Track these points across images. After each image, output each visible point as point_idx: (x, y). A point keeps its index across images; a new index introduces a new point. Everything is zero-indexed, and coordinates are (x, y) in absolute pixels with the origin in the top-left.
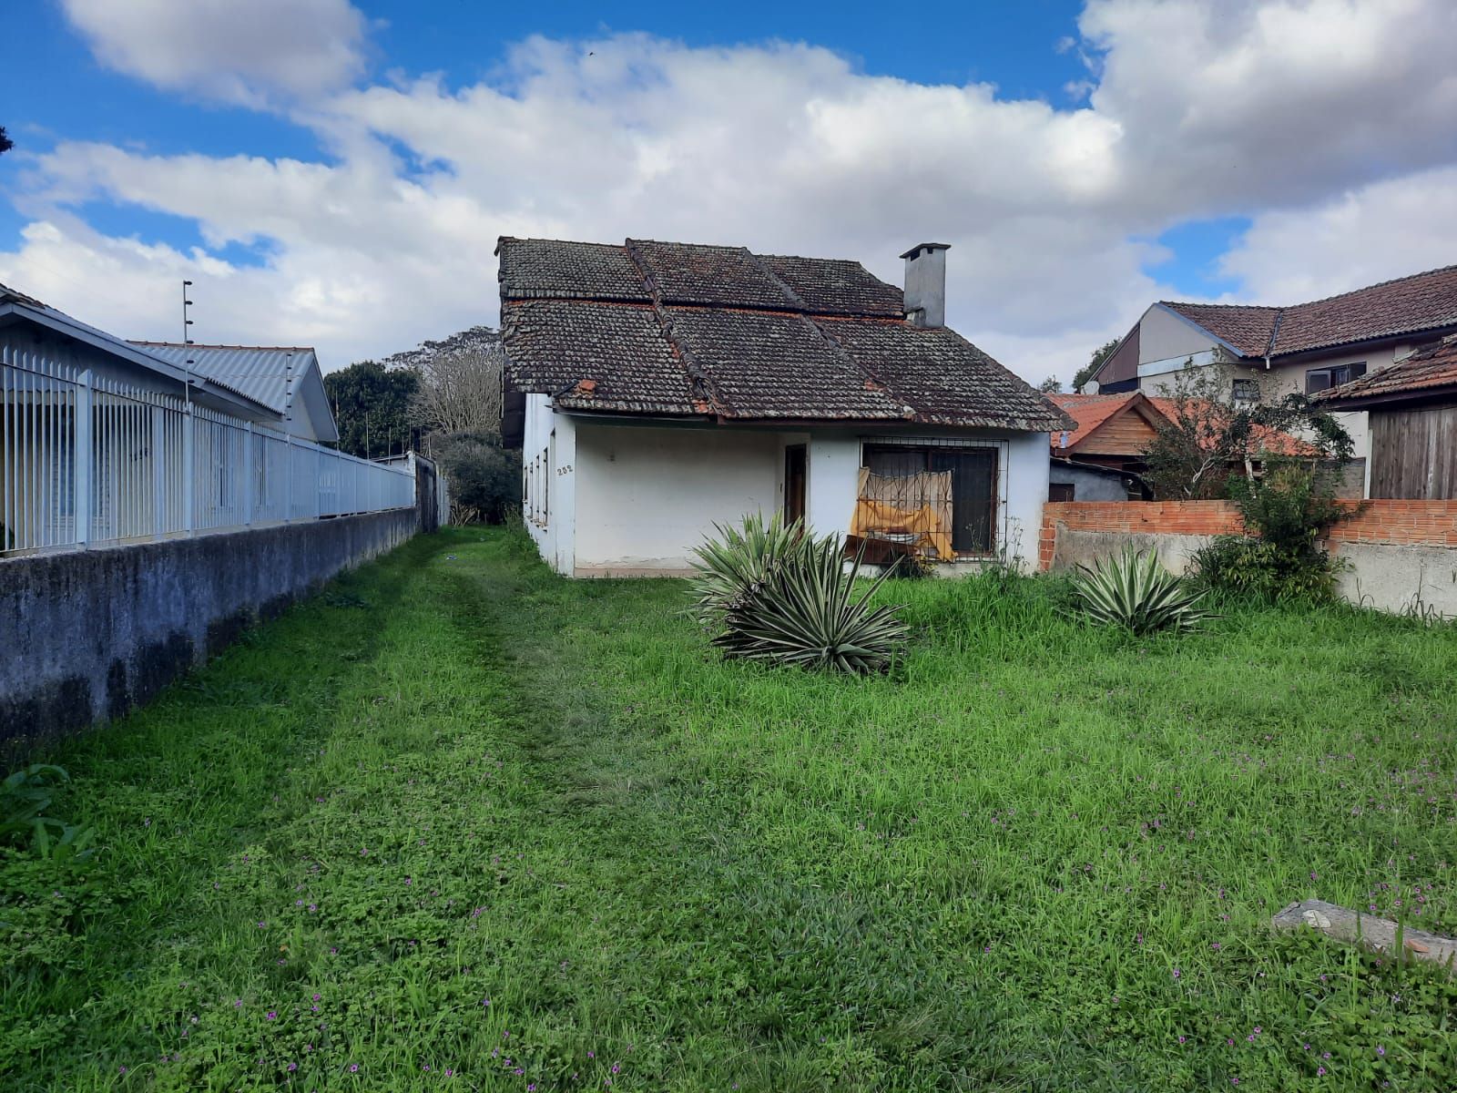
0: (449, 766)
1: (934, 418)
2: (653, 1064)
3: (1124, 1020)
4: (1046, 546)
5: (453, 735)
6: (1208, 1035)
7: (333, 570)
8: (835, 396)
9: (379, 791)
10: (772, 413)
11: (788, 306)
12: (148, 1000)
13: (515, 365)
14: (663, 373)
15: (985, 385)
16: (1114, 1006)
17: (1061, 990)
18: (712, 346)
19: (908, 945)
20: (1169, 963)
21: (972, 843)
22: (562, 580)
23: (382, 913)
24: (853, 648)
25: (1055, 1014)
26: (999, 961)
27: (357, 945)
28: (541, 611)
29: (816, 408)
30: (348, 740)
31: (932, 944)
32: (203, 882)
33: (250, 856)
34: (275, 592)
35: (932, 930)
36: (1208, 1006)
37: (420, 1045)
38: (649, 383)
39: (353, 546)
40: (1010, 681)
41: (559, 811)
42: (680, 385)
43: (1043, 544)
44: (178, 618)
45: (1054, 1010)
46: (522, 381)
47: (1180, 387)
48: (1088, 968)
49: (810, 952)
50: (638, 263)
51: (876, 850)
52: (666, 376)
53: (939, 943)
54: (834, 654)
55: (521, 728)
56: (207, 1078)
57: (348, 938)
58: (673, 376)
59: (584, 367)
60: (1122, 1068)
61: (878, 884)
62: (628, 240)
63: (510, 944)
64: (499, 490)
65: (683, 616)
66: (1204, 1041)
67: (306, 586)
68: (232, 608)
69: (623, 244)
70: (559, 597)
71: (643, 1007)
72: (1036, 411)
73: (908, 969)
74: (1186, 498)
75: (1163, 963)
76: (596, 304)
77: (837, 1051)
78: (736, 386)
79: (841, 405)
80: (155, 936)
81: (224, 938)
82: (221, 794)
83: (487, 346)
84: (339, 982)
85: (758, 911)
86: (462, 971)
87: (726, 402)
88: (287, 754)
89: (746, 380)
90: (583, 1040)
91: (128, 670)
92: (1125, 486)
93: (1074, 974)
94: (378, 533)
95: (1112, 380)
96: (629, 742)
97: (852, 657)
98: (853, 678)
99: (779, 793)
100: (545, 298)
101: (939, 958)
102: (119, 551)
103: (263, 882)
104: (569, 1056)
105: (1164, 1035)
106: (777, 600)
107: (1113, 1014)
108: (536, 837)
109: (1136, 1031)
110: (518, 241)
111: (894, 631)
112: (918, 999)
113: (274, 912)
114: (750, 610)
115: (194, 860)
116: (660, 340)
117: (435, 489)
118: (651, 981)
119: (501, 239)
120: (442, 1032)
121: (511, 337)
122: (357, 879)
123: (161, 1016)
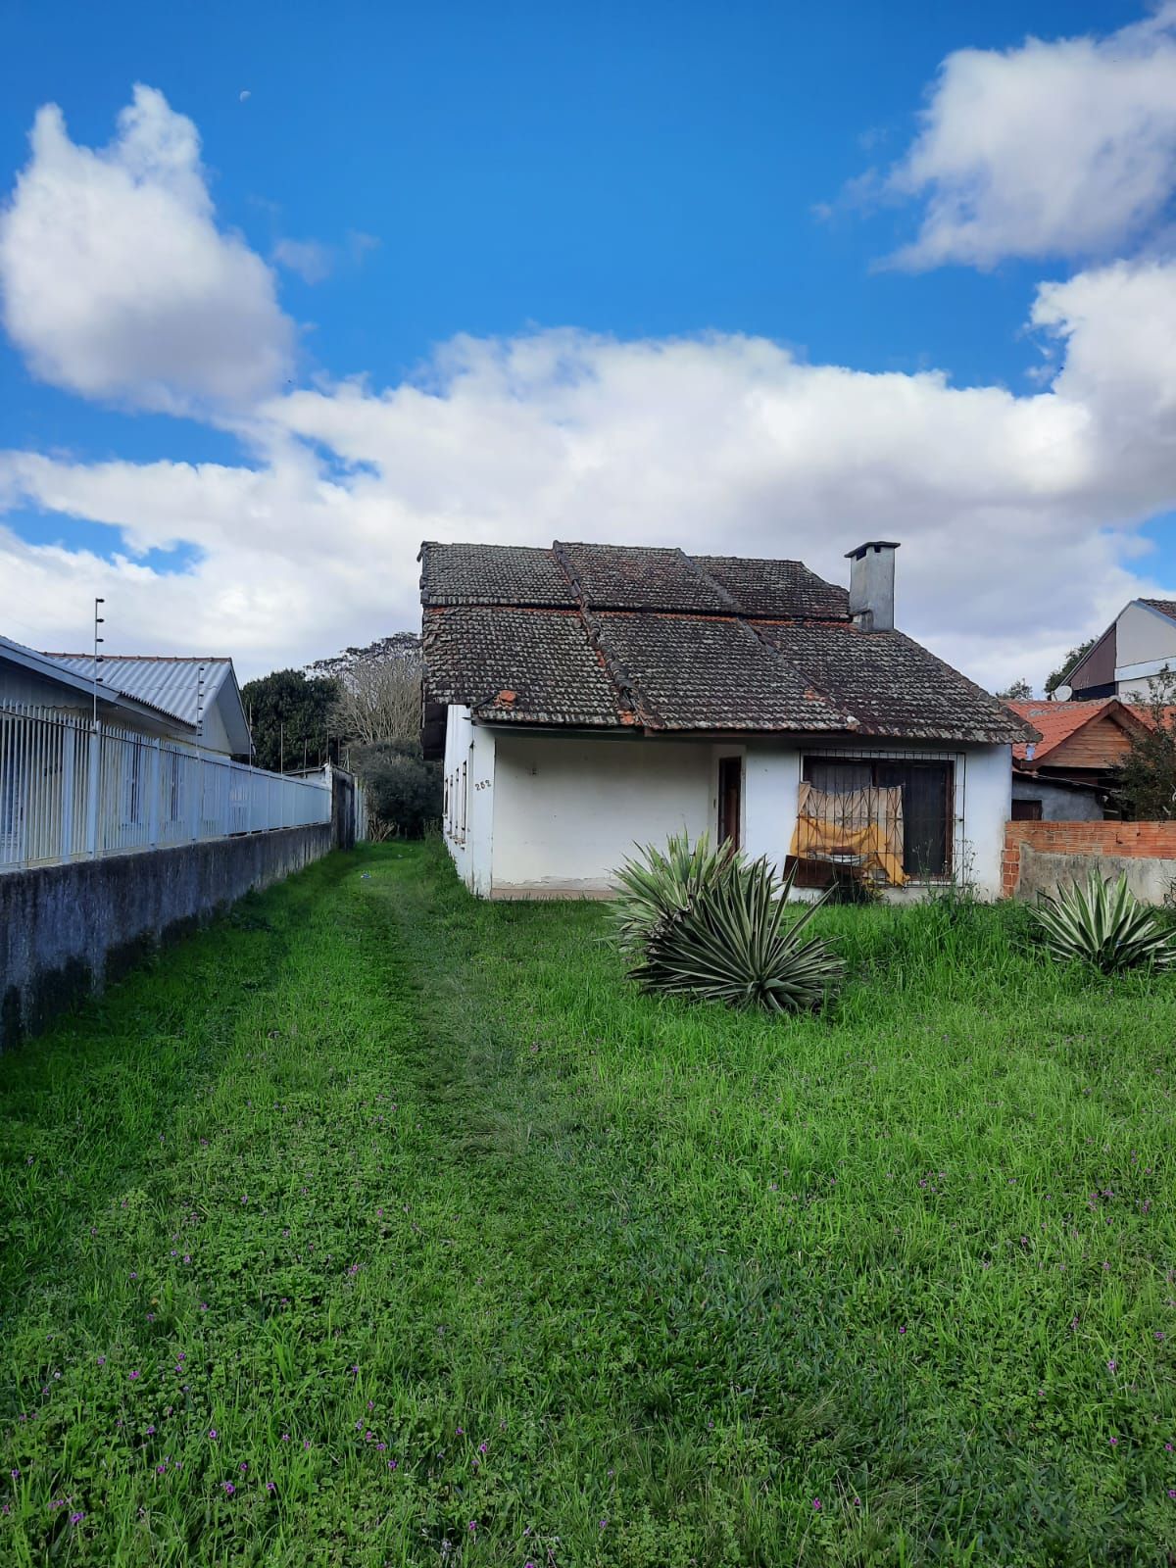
0: (341, 1105)
1: (881, 729)
2: (527, 1444)
3: (1051, 1415)
4: (1009, 869)
5: (349, 1072)
6: (1145, 1438)
7: (241, 891)
8: (771, 706)
9: (267, 1132)
10: (703, 724)
11: (723, 609)
12: (15, 1351)
13: (434, 676)
14: (588, 682)
15: (938, 693)
16: (1040, 1399)
17: (983, 1378)
18: (641, 653)
19: (816, 1321)
20: (1106, 1351)
21: (895, 1208)
22: (478, 901)
23: (258, 1266)
24: (782, 983)
25: (973, 1406)
26: (916, 1343)
27: (229, 1300)
28: (453, 936)
29: (752, 719)
30: (240, 1075)
31: (843, 1321)
32: (82, 1227)
33: (131, 1200)
34: (179, 916)
35: (845, 1305)
36: (1145, 1403)
37: (284, 1412)
38: (573, 693)
39: (263, 866)
40: (957, 1023)
41: (453, 1158)
42: (606, 694)
43: (1005, 867)
44: (76, 944)
45: (973, 1401)
46: (440, 692)
47: (1155, 696)
48: (1015, 1355)
49: (707, 1326)
50: (565, 567)
51: (790, 1214)
52: (592, 685)
53: (853, 1321)
54: (761, 990)
55: (420, 1065)
56: (64, 1438)
57: (220, 1292)
58: (599, 685)
59: (504, 677)
60: (1044, 1471)
61: (790, 1250)
62: (556, 543)
63: (388, 1305)
64: (418, 804)
65: (603, 943)
66: (1140, 1444)
67: (213, 908)
68: (133, 931)
69: (551, 547)
70: (473, 921)
71: (522, 1379)
72: (995, 721)
73: (815, 1348)
74: (1165, 818)
75: (1099, 1352)
76: (519, 611)
77: (725, 1437)
78: (666, 696)
79: (778, 715)
80: (29, 1283)
81: (96, 1288)
82: (108, 1132)
83: (411, 652)
84: (206, 1340)
85: (656, 1278)
86: (333, 1332)
87: (654, 713)
88: (177, 1090)
89: (675, 690)
90: (454, 1413)
91: (24, 997)
92: (1100, 802)
93: (1000, 1361)
94: (290, 849)
95: (1087, 684)
96: (533, 1083)
97: (780, 993)
98: (781, 1017)
99: (689, 1144)
100: (468, 605)
101: (850, 1337)
102: (20, 874)
103: (141, 1229)
104: (437, 1431)
105: (1094, 1435)
106: (699, 929)
107: (1039, 1408)
108: (426, 1188)
109: (1063, 1429)
110: (442, 546)
111: (829, 966)
112: (823, 1383)
113: (150, 1261)
114: (669, 940)
115: (74, 1203)
116: (586, 648)
117: (352, 803)
118: (533, 1351)
119: (424, 544)
120: (308, 1399)
121: (430, 646)
122: (235, 1229)
123: (27, 1369)
